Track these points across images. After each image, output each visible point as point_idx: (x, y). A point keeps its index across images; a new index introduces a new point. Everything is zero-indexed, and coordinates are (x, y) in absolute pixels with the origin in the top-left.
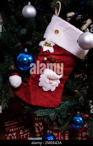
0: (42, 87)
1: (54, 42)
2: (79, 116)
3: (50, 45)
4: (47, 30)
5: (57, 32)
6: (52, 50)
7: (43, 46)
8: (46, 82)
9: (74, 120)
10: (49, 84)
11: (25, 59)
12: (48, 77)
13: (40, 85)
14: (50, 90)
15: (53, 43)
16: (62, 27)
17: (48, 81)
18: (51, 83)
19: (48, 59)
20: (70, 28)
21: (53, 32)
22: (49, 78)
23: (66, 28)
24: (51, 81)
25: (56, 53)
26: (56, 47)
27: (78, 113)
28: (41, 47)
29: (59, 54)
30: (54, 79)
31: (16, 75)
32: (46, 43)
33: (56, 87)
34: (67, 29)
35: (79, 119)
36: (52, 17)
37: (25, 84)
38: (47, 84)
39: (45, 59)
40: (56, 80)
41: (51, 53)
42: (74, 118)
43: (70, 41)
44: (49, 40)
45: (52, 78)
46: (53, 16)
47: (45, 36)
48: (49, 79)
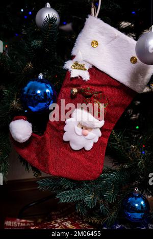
0: (68, 142)
1: (90, 61)
2: (138, 197)
3: (83, 67)
4: (77, 41)
5: (95, 43)
6: (86, 76)
7: (71, 69)
8: (77, 133)
9: (129, 204)
10: (83, 137)
11: (39, 92)
12: (79, 123)
13: (66, 138)
14: (84, 148)
15: (88, 65)
16: (103, 35)
17: (79, 131)
18: (85, 135)
19: (79, 91)
20: (118, 37)
21: (88, 44)
22: (81, 125)
23: (112, 38)
24: (86, 131)
25: (94, 82)
26: (94, 70)
27: (137, 190)
28: (68, 70)
29: (99, 83)
30: (90, 126)
31: (22, 120)
32: (76, 63)
33: (94, 143)
34: (113, 40)
35: (139, 203)
36: (86, 19)
37: (39, 138)
38: (78, 137)
39: (75, 90)
40: (94, 128)
41: (85, 81)
42: (129, 199)
43: (118, 61)
44: (82, 59)
45: (87, 126)
46: (88, 18)
47: (74, 52)
48: (82, 128)
